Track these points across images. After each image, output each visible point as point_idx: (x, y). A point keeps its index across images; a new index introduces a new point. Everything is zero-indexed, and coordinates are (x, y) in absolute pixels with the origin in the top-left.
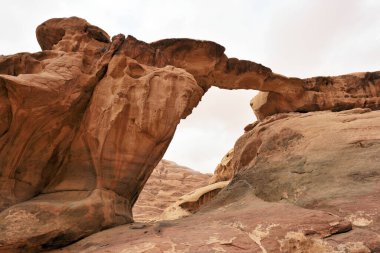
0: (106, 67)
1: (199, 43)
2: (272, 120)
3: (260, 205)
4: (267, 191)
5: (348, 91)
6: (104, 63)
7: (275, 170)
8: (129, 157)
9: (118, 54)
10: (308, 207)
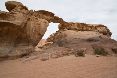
0: (29, 19)
1: (49, 12)
2: (62, 31)
3: (59, 47)
4: (60, 45)
5: (77, 26)
6: (29, 17)
7: (62, 42)
8: (36, 39)
9: (32, 15)
10: (66, 48)
